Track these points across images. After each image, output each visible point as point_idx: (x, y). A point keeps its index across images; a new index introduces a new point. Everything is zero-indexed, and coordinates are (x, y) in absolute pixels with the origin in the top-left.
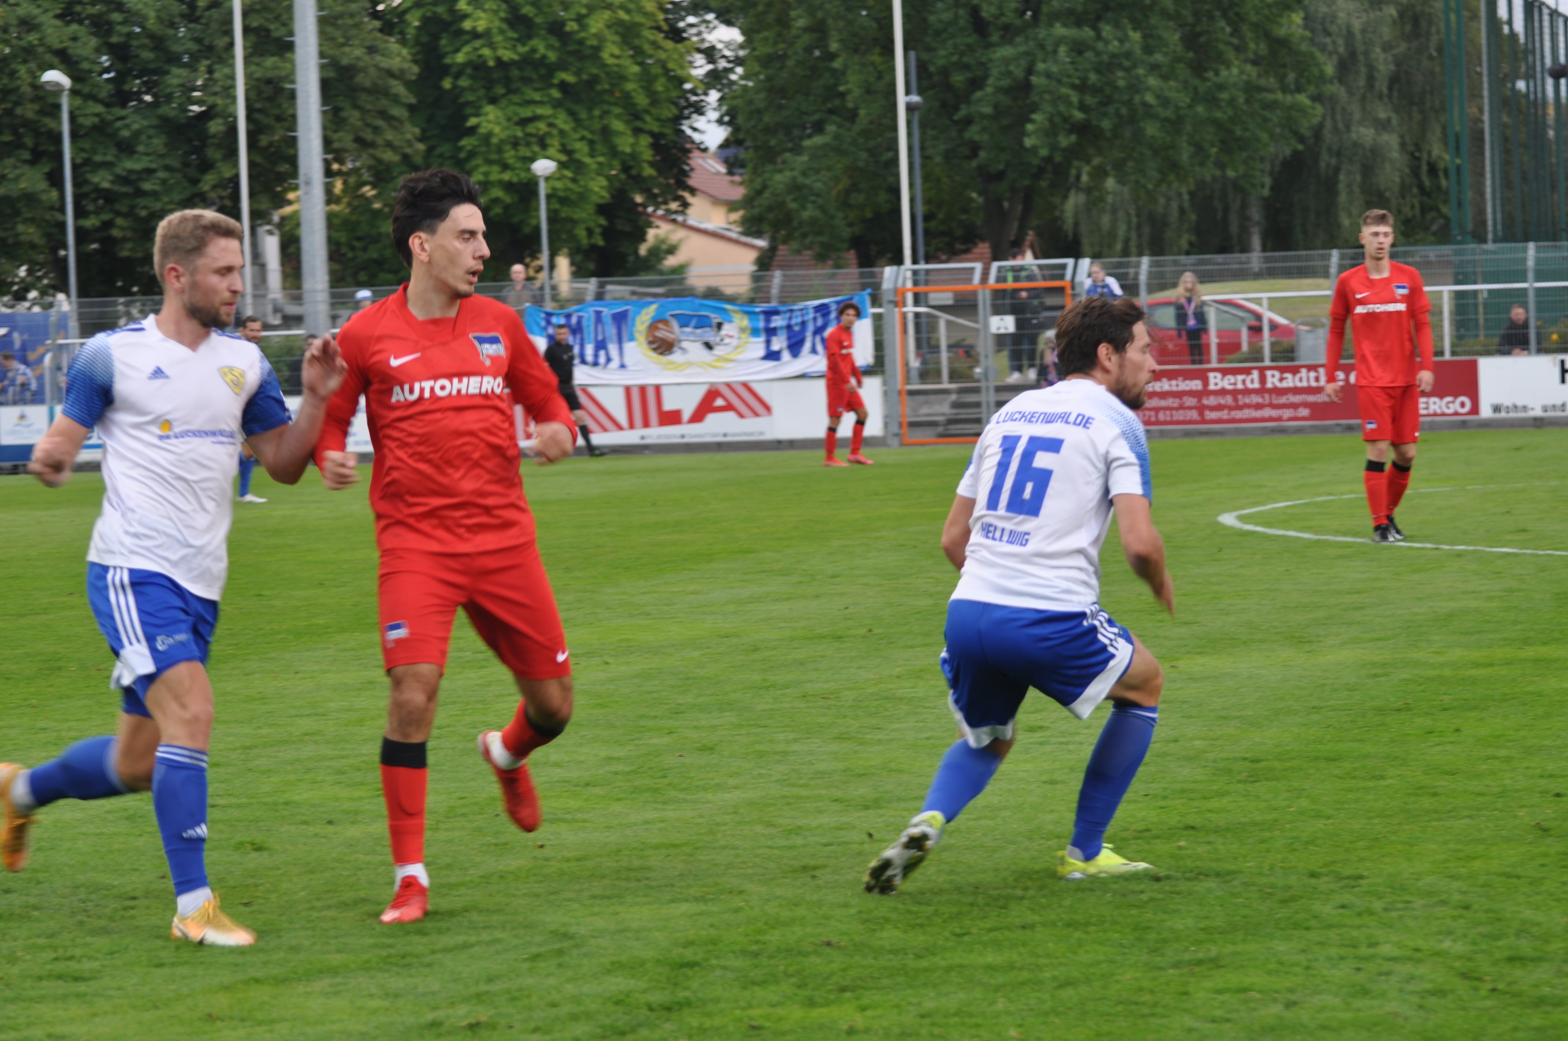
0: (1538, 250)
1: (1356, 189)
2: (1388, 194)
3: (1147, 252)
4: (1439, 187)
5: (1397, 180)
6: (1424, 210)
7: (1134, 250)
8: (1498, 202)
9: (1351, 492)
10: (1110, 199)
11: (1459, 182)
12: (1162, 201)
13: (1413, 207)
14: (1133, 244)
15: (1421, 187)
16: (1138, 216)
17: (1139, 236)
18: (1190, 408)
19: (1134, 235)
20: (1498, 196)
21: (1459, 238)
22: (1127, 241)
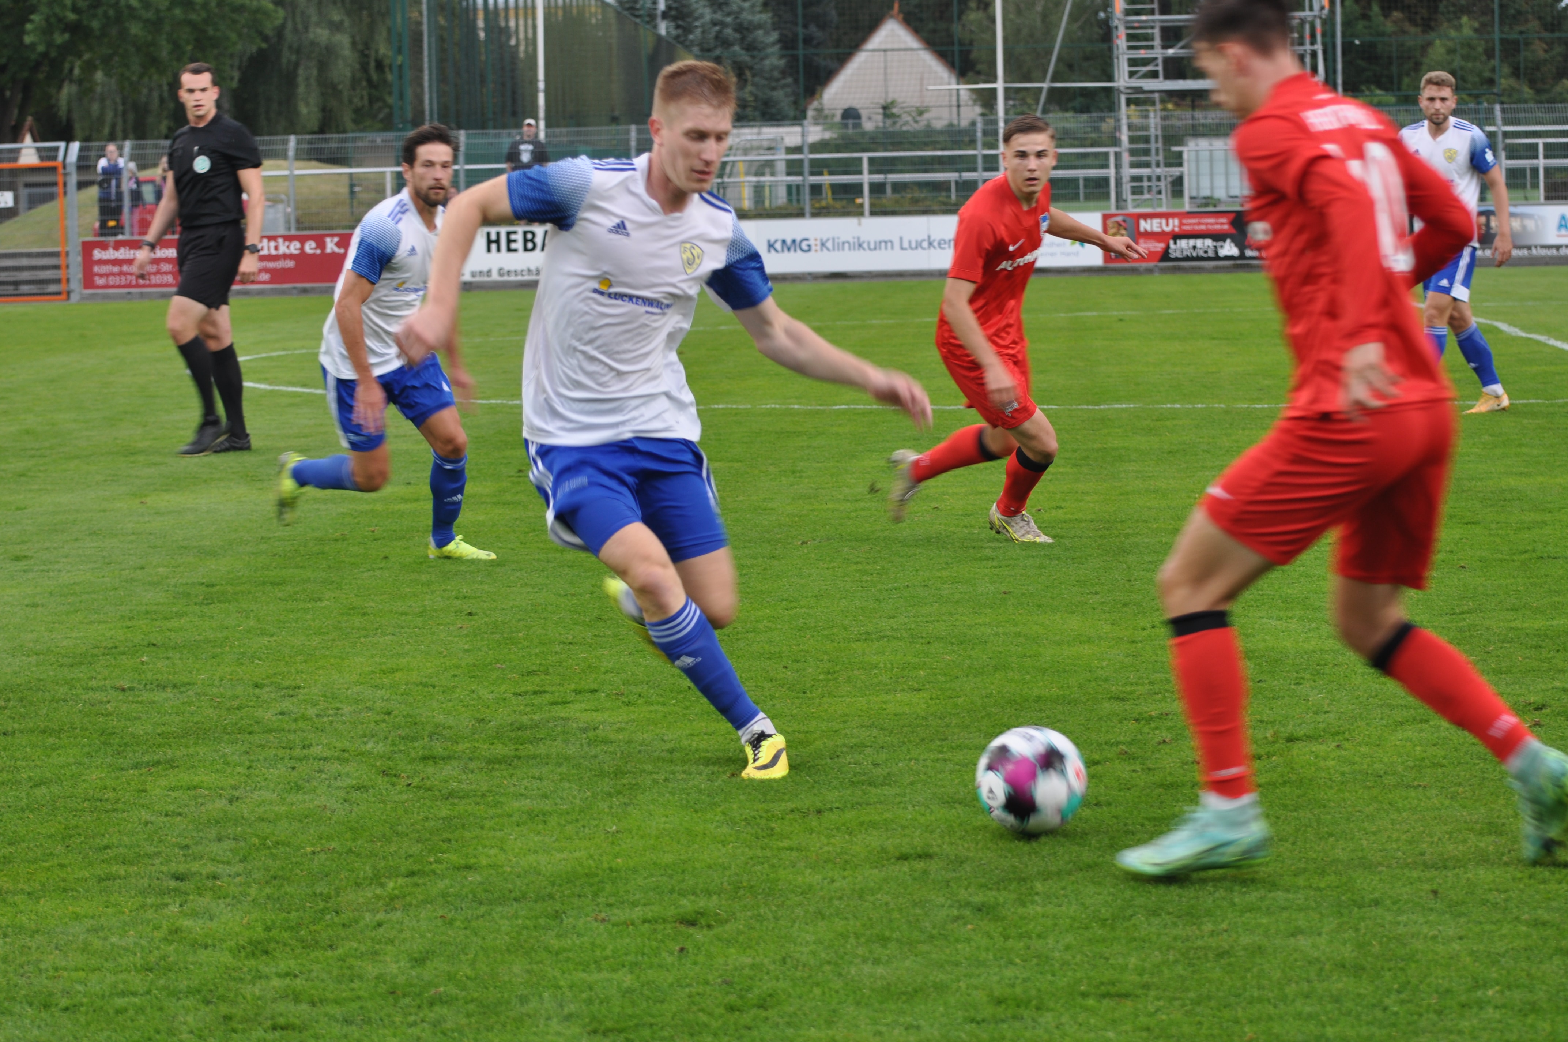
0: (468, 136)
1: (313, 81)
2: (340, 87)
3: (131, 136)
4: (385, 81)
5: (349, 74)
6: (371, 102)
7: (119, 134)
8: (435, 95)
9: (303, 347)
10: (99, 89)
11: (400, 77)
12: (145, 91)
13: (362, 98)
14: (119, 128)
15: (369, 81)
16: (124, 104)
17: (125, 121)
18: (166, 273)
19: (120, 121)
20: (435, 89)
21: (401, 126)
22: (113, 126)
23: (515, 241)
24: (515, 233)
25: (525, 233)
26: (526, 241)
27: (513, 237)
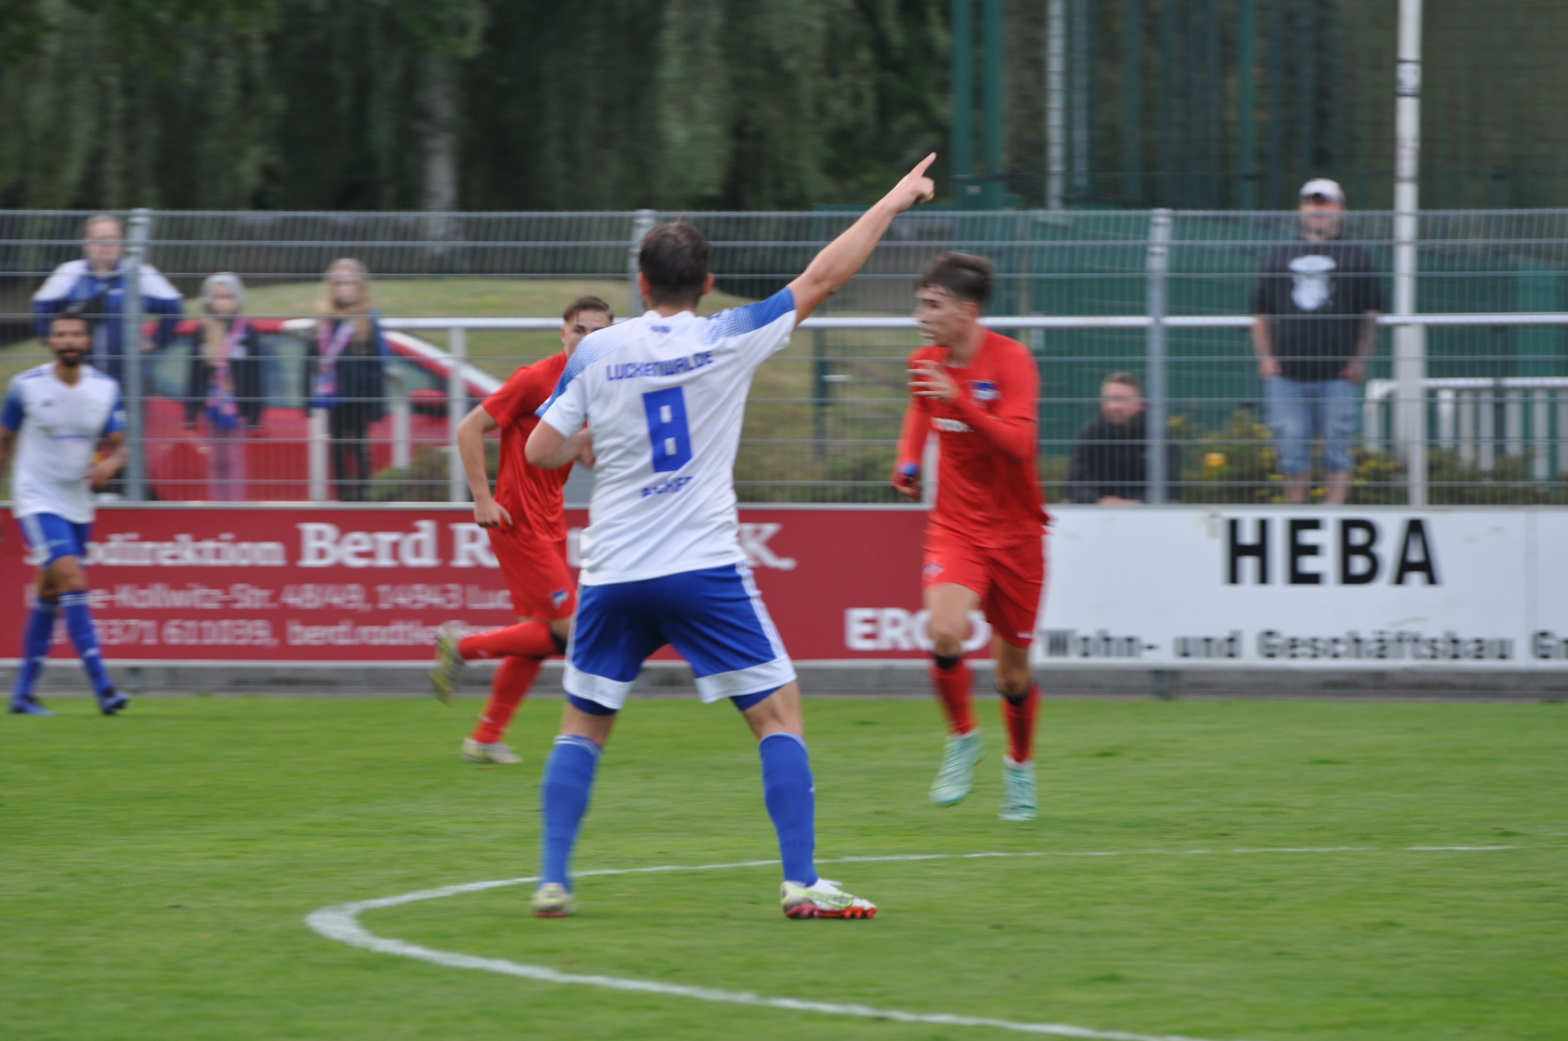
0: (1179, 228)
1: (709, 47)
2: (792, 64)
3: (150, 191)
4: (927, 49)
5: (819, 25)
6: (884, 112)
7: (114, 185)
8: (1080, 99)
9: (664, 857)
10: (52, 44)
11: (978, 37)
12: (194, 55)
13: (857, 99)
14: (113, 166)
15: (881, 46)
16: (128, 91)
17: (131, 147)
18: (250, 614)
19: (115, 143)
20: (1081, 81)
21: (973, 190)
22: (96, 158)
23: (1313, 550)
24: (1314, 524)
25: (1347, 525)
26: (1348, 550)
27: (1308, 537)
